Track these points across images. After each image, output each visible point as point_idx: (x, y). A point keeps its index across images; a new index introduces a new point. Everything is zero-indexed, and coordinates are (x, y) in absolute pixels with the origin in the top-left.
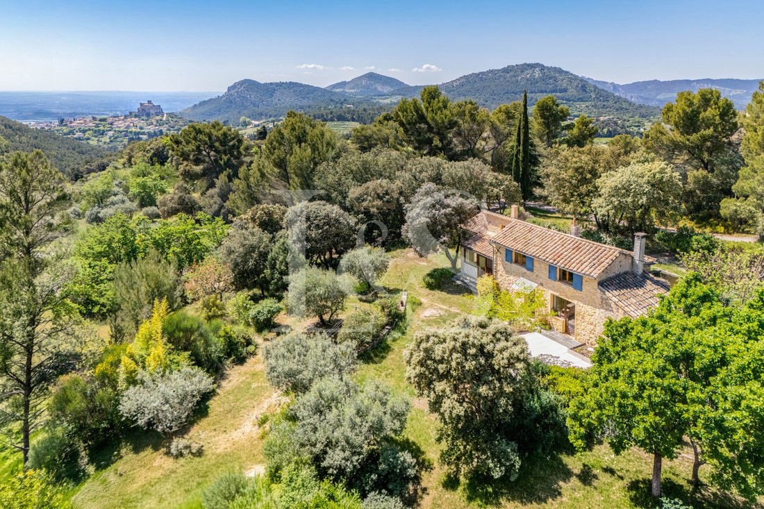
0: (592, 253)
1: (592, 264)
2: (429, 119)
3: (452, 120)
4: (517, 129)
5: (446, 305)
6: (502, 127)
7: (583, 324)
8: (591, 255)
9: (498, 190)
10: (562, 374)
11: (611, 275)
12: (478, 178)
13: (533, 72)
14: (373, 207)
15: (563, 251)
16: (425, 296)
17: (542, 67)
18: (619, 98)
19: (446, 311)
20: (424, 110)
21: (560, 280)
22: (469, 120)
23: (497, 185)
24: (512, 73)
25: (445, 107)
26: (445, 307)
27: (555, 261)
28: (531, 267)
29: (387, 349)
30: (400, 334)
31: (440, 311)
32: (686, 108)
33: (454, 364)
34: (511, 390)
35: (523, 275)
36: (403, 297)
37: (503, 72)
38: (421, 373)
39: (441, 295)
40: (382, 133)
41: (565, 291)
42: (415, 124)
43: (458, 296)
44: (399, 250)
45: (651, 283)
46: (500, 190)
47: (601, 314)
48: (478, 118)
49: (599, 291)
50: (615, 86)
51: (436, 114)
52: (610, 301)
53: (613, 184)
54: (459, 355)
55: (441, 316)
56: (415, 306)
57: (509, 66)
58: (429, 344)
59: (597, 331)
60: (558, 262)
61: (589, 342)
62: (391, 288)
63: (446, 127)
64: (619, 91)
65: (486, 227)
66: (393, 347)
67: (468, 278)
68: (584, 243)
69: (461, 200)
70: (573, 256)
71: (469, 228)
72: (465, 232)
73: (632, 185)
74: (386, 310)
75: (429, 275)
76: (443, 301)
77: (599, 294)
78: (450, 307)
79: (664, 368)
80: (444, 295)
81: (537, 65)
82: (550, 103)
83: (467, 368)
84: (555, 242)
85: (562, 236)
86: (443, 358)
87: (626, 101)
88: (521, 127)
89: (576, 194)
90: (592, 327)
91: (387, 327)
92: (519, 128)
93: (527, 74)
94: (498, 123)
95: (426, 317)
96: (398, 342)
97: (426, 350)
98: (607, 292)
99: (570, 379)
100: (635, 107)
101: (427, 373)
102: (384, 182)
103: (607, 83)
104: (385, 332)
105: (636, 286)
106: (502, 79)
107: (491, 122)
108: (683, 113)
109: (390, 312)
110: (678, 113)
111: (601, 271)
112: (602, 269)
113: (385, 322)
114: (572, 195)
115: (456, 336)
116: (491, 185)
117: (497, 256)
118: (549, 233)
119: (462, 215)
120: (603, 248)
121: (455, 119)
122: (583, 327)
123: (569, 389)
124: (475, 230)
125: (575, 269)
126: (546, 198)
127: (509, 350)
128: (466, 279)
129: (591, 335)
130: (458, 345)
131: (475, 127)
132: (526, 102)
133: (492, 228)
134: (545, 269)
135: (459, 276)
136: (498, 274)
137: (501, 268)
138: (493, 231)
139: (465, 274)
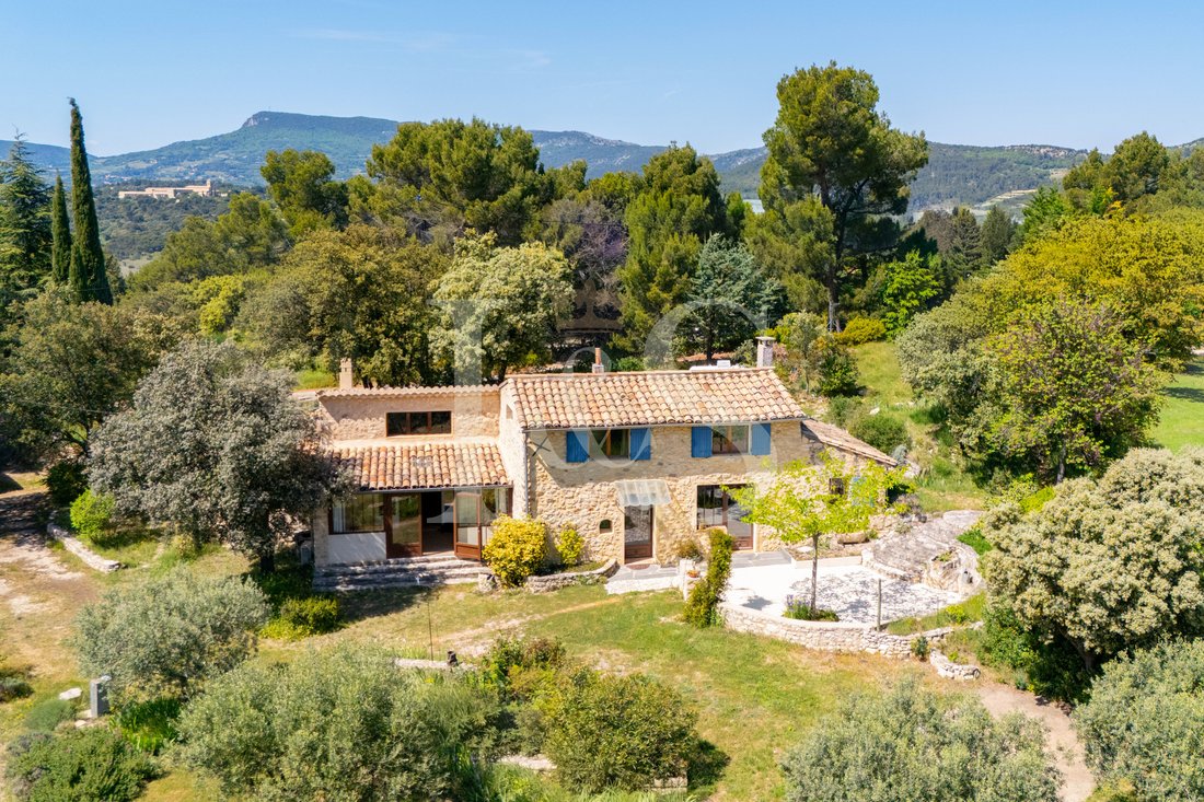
27: (710, 416)
28: (643, 449)
35: (623, 474)
49: (806, 439)
65: (327, 433)
133: (354, 430)
134: (681, 443)
135: (327, 575)
136: (540, 503)
137: (548, 485)
138: (356, 438)
139: (336, 565)
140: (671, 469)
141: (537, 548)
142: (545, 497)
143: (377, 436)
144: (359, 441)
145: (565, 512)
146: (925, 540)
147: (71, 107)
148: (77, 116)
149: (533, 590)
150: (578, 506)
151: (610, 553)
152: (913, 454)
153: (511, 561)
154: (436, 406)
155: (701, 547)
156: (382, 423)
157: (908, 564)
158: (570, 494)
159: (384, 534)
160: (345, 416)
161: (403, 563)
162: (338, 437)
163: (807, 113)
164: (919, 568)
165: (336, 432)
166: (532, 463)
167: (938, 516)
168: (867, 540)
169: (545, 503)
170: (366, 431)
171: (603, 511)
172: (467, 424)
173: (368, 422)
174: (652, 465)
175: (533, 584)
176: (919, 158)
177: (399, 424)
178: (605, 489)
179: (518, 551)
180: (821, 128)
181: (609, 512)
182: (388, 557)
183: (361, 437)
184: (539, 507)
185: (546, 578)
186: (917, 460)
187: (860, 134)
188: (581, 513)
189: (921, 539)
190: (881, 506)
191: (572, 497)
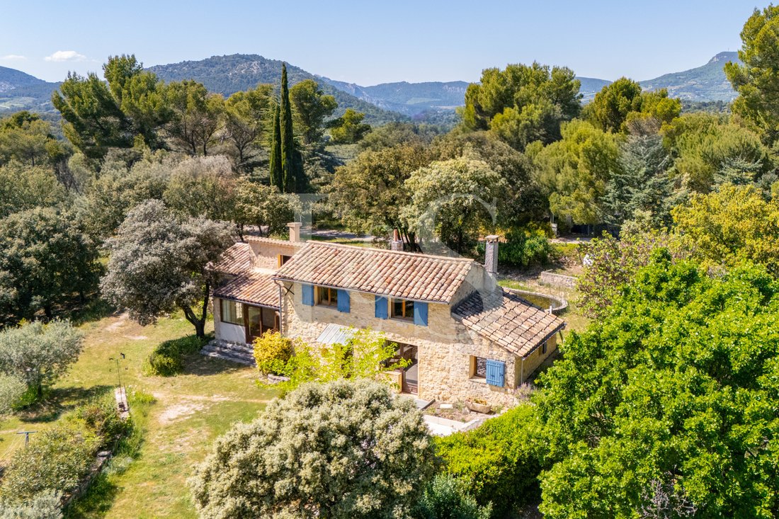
0: (435, 270)
1: (439, 285)
2: (123, 108)
3: (165, 109)
4: (274, 122)
5: (202, 394)
6: (245, 121)
7: (430, 373)
8: (434, 273)
9: (259, 208)
10: (451, 446)
11: (464, 296)
12: (226, 193)
13: (250, 66)
14: (27, 255)
15: (394, 273)
16: (159, 388)
17: (262, 61)
18: (364, 103)
19: (205, 403)
20: (113, 94)
21: (392, 316)
22: (195, 109)
23: (258, 201)
24: (218, 67)
25: (152, 89)
26: (201, 398)
27: (385, 289)
28: (346, 305)
29: (110, 491)
30: (129, 460)
31: (193, 406)
32: (499, 86)
33: (306, 473)
34: (410, 488)
35: (334, 320)
36: (119, 396)
37: (205, 65)
38: (238, 508)
39: (187, 381)
40: (20, 141)
41: (401, 332)
42: (96, 116)
43: (218, 376)
44: (87, 325)
45: (508, 300)
46: (262, 208)
47: (458, 353)
48: (209, 106)
49: (453, 320)
50: (358, 89)
51: (137, 99)
52: (469, 332)
53: (430, 183)
54: (316, 454)
55: (197, 412)
56: (145, 408)
57: (213, 57)
58: (251, 451)
59: (451, 378)
60: (391, 290)
61: (441, 396)
62: (87, 387)
63: (155, 120)
64: (363, 95)
65: (252, 262)
66: (120, 485)
67: (229, 345)
68: (419, 259)
69: (208, 223)
70: (409, 279)
71: (222, 267)
72: (216, 274)
73: (454, 182)
74: (97, 423)
75: (159, 352)
76: (196, 389)
77: (453, 324)
78: (209, 396)
79: (698, 381)
80: (192, 378)
81: (255, 57)
82: (310, 90)
83: (333, 473)
84: (378, 263)
85: (386, 254)
86: (283, 468)
87: (372, 107)
88: (281, 118)
89: (375, 203)
90: (444, 374)
91: (103, 453)
92: (278, 120)
93: (242, 69)
94: (238, 115)
95: (170, 420)
96: (129, 473)
97: (244, 464)
98: (464, 321)
99: (464, 449)
100: (383, 114)
101: (248, 504)
102: (49, 212)
103: (347, 84)
104: (100, 462)
105: (494, 307)
106: (204, 75)
107: (228, 114)
108: (497, 92)
109: (106, 424)
110: (490, 93)
111: (453, 292)
112: (455, 289)
113: (98, 444)
114: (371, 205)
115: (306, 423)
116: (247, 201)
117: (286, 300)
118: (366, 252)
119: (213, 247)
120: (449, 262)
121: (171, 107)
122: (430, 377)
123: (468, 465)
124: (233, 269)
125: (417, 296)
126: (329, 214)
127: (400, 424)
128: (226, 348)
129: (444, 386)
130: (312, 436)
131: (204, 120)
132: (286, 82)
133: (263, 262)
134: (369, 306)
135: (213, 345)
136: (289, 328)
137: (294, 317)
139: (223, 341)
140: (363, 323)
142: (293, 324)
143: (274, 268)
145: (302, 337)
150: (309, 335)
158: (305, 326)
159: (244, 328)
160: (259, 253)
169: (292, 328)
170: (269, 264)
171: (323, 341)
173: (270, 259)
174: (351, 317)
175: (269, 379)
178: (324, 327)
182: (246, 342)
183: (266, 268)
184: (289, 331)
188: (311, 340)
190: (511, 388)
191: (307, 328)
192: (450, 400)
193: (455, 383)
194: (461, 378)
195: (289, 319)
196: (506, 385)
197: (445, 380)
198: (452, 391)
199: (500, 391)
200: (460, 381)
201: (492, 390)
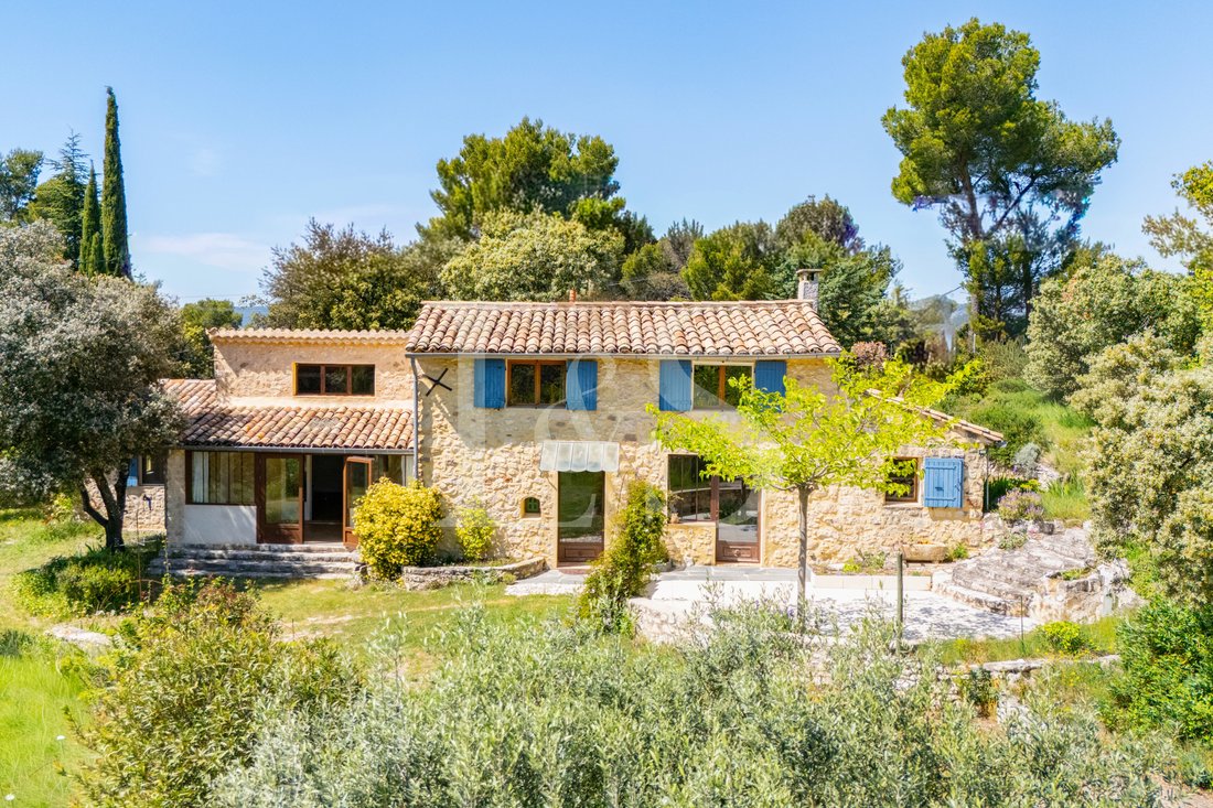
21: (698, 405)
28: (587, 393)
35: (555, 431)
90: (825, 504)
133: (254, 384)
134: (642, 389)
135: (173, 556)
136: (436, 465)
137: (448, 440)
138: (256, 394)
139: (192, 546)
140: (628, 428)
141: (417, 525)
142: (446, 456)
143: (281, 393)
144: (260, 398)
145: (470, 481)
146: (1043, 555)
147: (108, 96)
148: (112, 104)
149: (408, 586)
150: (490, 473)
151: (535, 548)
152: (1049, 458)
153: (380, 541)
154: (356, 358)
155: (676, 550)
156: (289, 378)
157: (1007, 587)
158: (479, 456)
159: (254, 508)
160: (243, 365)
161: (276, 551)
162: (236, 392)
163: (937, 81)
164: (1026, 592)
165: (232, 385)
166: (427, 406)
167: (1075, 525)
168: (948, 560)
169: (443, 465)
170: (269, 386)
171: (526, 484)
172: (395, 383)
173: (273, 375)
174: (600, 418)
175: (411, 577)
176: (1102, 150)
177: (311, 380)
178: (529, 450)
179: (389, 525)
180: (956, 99)
181: (536, 487)
182: (260, 541)
183: (263, 393)
184: (435, 472)
185: (426, 569)
186: (1056, 465)
187: (1011, 104)
188: (494, 485)
189: (1036, 552)
190: (976, 508)
191: (482, 460)
192: (840, 555)
193: (850, 520)
194: (865, 505)
195: (435, 446)
196: (965, 504)
197: (829, 517)
198: (843, 537)
199: (952, 519)
200: (863, 512)
201: (934, 518)
